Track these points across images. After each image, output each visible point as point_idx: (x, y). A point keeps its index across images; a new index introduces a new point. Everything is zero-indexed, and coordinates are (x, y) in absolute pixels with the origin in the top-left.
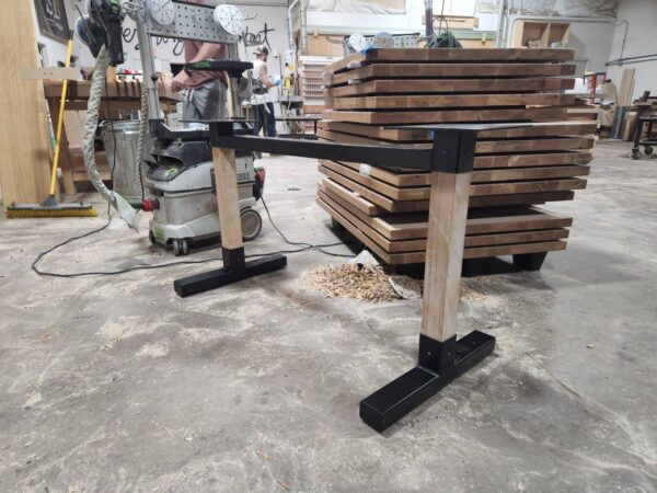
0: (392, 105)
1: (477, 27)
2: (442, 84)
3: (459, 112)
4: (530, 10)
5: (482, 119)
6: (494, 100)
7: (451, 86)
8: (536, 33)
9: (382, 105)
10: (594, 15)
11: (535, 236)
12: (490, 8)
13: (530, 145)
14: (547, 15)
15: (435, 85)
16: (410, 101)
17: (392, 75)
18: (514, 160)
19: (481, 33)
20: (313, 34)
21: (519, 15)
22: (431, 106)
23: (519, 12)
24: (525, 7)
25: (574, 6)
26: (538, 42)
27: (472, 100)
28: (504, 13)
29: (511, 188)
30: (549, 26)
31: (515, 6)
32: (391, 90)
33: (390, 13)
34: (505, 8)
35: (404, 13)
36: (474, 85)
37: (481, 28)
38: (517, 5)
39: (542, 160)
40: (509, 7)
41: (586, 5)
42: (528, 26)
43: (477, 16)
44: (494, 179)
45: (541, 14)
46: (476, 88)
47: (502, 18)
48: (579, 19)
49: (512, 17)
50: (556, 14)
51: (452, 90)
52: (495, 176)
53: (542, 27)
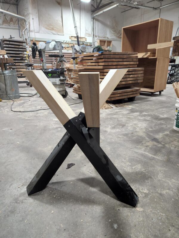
0: (107, 64)
1: (86, 41)
2: (116, 60)
3: (118, 66)
4: (100, 36)
5: (123, 67)
6: (125, 63)
7: (117, 60)
8: (103, 43)
9: (105, 64)
10: (118, 39)
11: (134, 93)
12: (89, 35)
13: (134, 73)
14: (105, 38)
15: (114, 60)
16: (110, 64)
17: (106, 58)
18: (131, 76)
19: (88, 43)
20: (33, 41)
21: (97, 38)
22: (114, 65)
23: (98, 37)
24: (99, 35)
25: (112, 36)
26: (104, 46)
27: (121, 63)
28: (93, 37)
29: (131, 82)
30: (106, 41)
31: (96, 35)
32: (106, 61)
33: (59, 35)
34: (94, 35)
35: (63, 35)
36: (121, 60)
37: (88, 41)
38: (97, 35)
39: (136, 76)
40: (95, 35)
41: (115, 36)
42: (101, 41)
43: (86, 37)
44: (128, 80)
45: (104, 38)
46: (121, 61)
47: (93, 38)
48: (114, 40)
49: (96, 38)
50: (108, 38)
51: (117, 61)
52: (128, 79)
53: (105, 42)
